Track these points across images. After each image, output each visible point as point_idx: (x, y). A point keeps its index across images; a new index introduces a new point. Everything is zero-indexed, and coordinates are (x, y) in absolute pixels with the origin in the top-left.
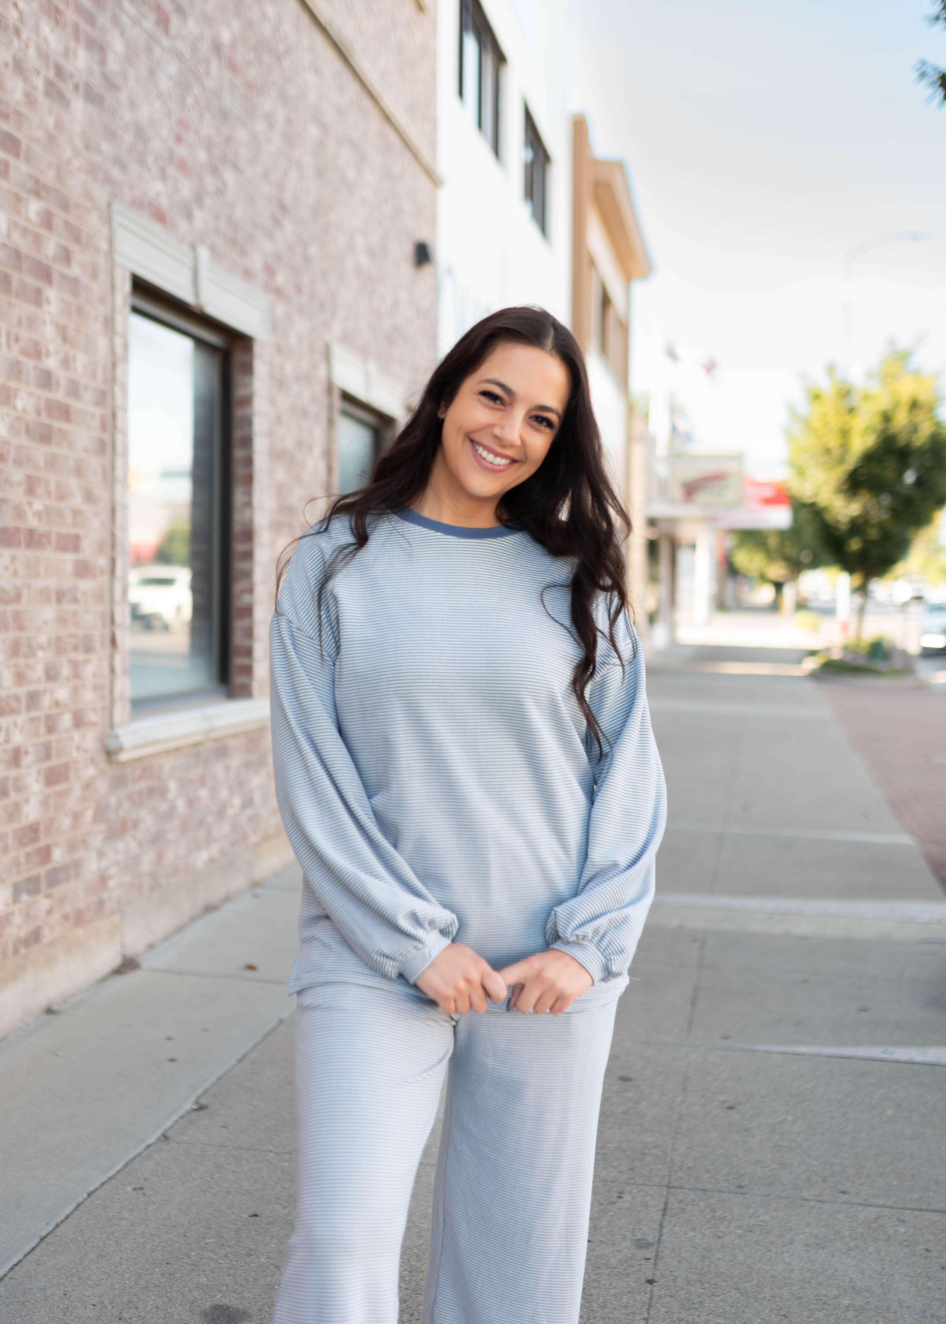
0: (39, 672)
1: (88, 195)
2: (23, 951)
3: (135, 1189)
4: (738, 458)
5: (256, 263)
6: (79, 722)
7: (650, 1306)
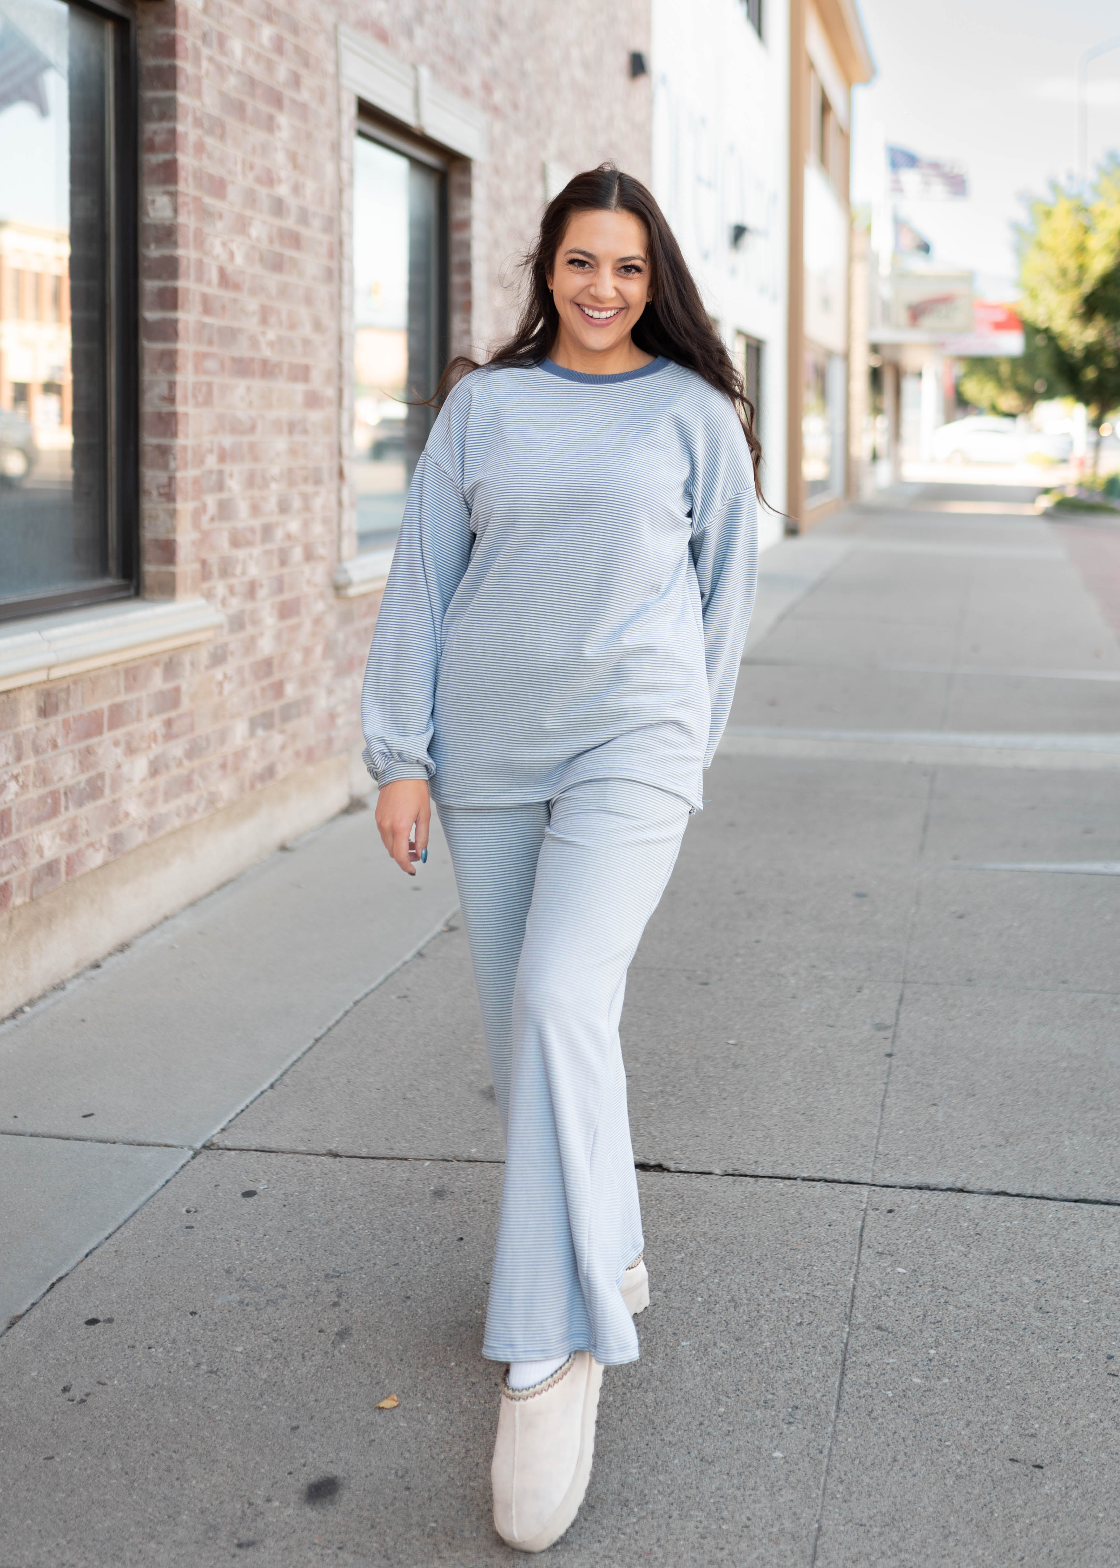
0: (272, 504)
1: (316, 18)
2: (259, 786)
3: (399, 997)
4: (969, 278)
5: (474, 80)
6: (309, 556)
7: (889, 1074)
